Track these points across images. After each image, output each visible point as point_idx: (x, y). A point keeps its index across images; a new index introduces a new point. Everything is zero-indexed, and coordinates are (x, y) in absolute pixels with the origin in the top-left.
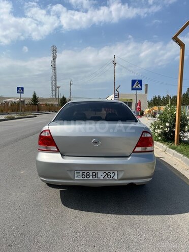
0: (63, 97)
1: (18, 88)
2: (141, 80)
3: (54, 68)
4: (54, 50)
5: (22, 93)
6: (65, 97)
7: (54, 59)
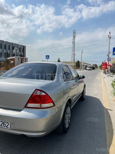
0: (78, 61)
1: (46, 56)
3: (74, 43)
4: (74, 33)
5: (49, 59)
6: (79, 61)
7: (74, 38)
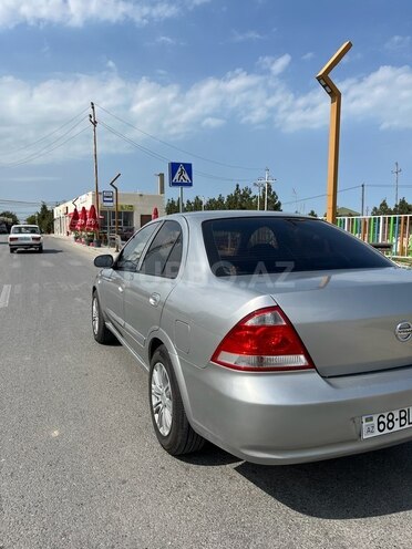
2: (190, 165)
